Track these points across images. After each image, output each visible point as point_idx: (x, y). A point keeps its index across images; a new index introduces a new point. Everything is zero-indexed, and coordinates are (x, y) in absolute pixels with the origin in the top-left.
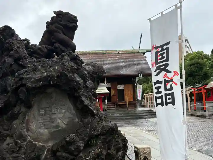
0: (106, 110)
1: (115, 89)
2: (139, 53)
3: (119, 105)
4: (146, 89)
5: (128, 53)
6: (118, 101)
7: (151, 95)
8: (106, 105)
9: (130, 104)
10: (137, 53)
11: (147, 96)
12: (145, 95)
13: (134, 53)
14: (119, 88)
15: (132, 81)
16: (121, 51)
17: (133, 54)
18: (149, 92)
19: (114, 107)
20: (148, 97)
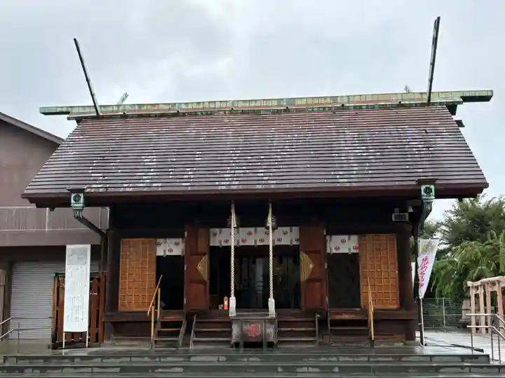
0: (271, 345)
1: (318, 252)
2: (429, 103)
3: (334, 323)
4: (476, 262)
5: (384, 107)
6: (331, 306)
7: (493, 284)
8: (271, 321)
9: (383, 320)
10: (423, 105)
11: (477, 288)
12: (470, 283)
13: (410, 106)
14: (337, 248)
15: (393, 219)
16: (351, 99)
17: (404, 111)
18: (487, 274)
19: (312, 334)
20: (481, 291)
